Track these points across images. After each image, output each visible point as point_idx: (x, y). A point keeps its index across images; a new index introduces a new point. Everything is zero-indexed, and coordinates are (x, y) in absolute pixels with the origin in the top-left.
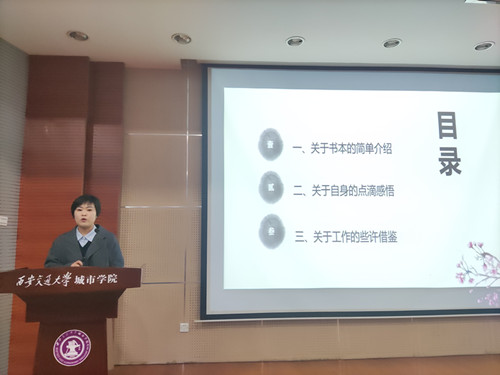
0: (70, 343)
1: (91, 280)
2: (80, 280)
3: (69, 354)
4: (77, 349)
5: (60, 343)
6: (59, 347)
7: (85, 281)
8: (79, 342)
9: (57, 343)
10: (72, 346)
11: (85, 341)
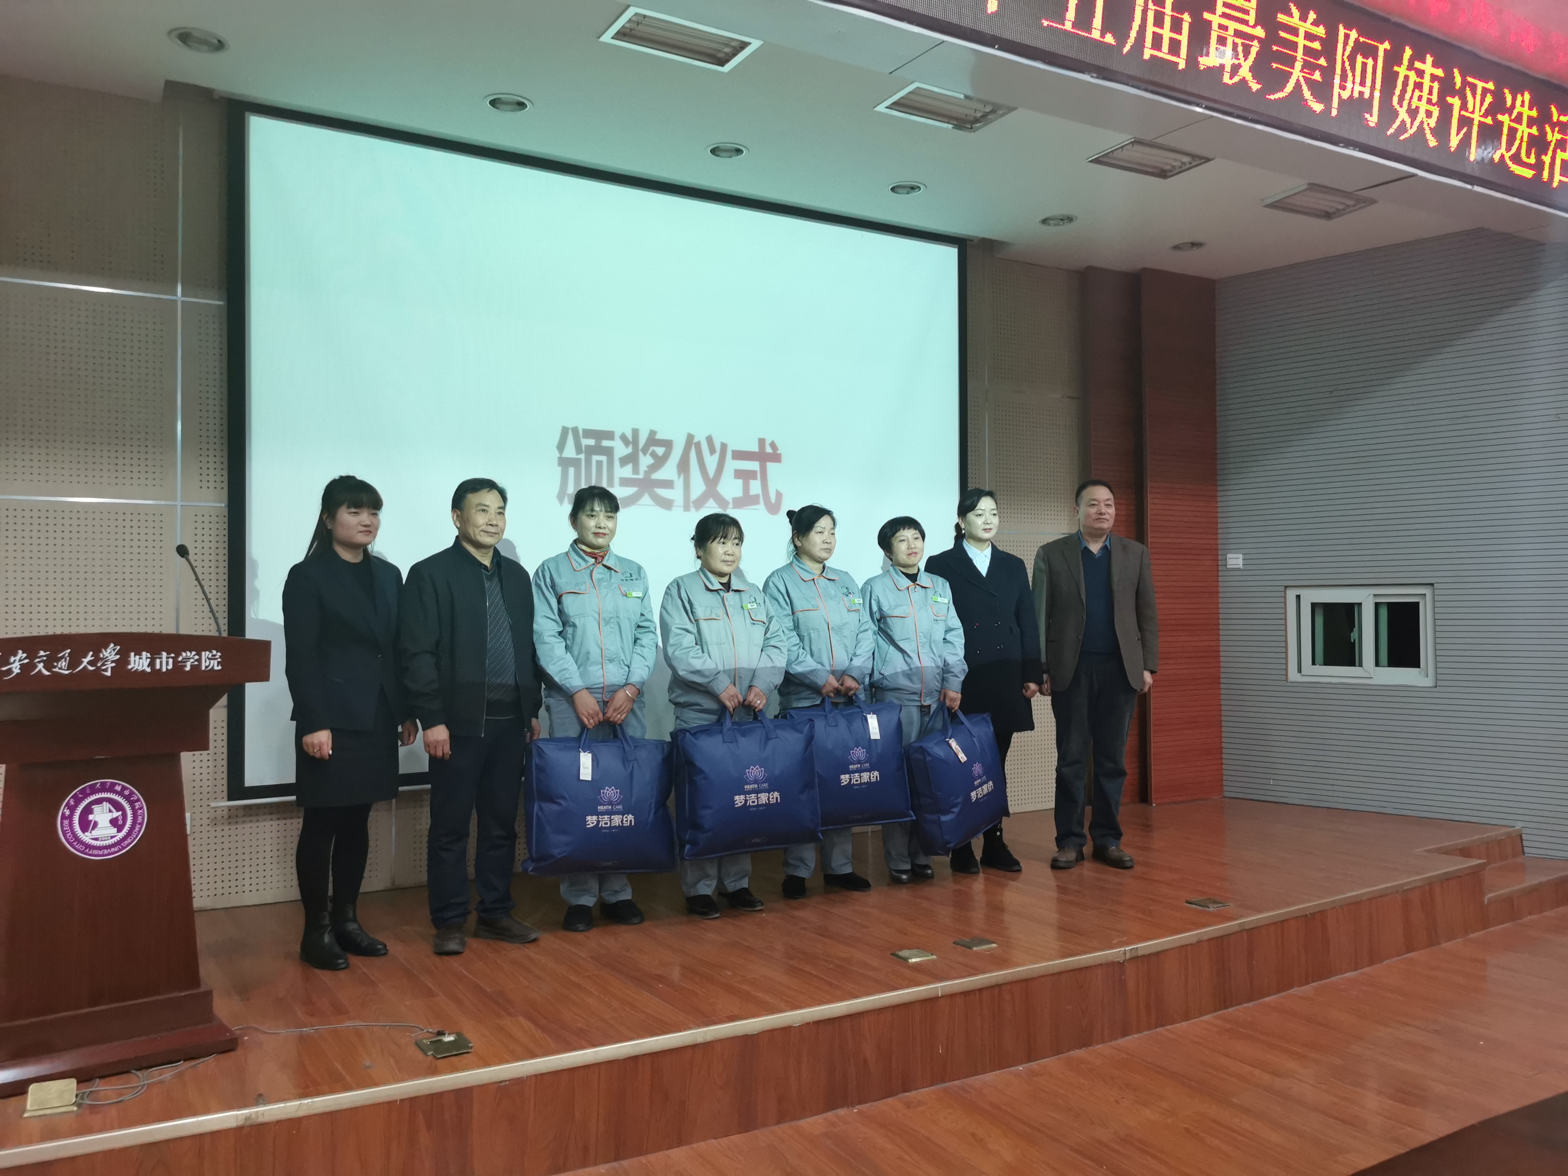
0: (96, 808)
1: (165, 662)
2: (139, 663)
3: (96, 833)
4: (114, 822)
5: (72, 809)
6: (70, 817)
7: (152, 664)
8: (118, 806)
9: (63, 810)
10: (102, 815)
11: (132, 803)
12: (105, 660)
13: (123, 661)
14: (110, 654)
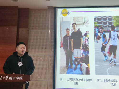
1: (14, 78)
2: (10, 78)
12: (6, 78)
13: (8, 78)
14: (7, 77)
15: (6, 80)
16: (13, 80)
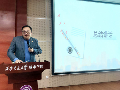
8: (28, 89)
12: (25, 67)
15: (26, 70)
16: (33, 69)
